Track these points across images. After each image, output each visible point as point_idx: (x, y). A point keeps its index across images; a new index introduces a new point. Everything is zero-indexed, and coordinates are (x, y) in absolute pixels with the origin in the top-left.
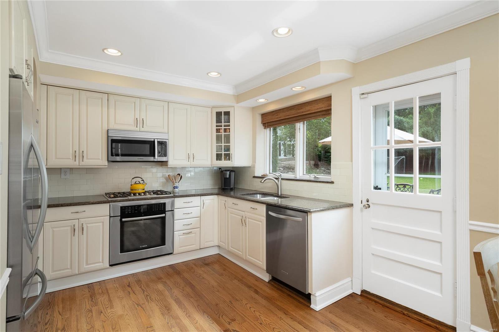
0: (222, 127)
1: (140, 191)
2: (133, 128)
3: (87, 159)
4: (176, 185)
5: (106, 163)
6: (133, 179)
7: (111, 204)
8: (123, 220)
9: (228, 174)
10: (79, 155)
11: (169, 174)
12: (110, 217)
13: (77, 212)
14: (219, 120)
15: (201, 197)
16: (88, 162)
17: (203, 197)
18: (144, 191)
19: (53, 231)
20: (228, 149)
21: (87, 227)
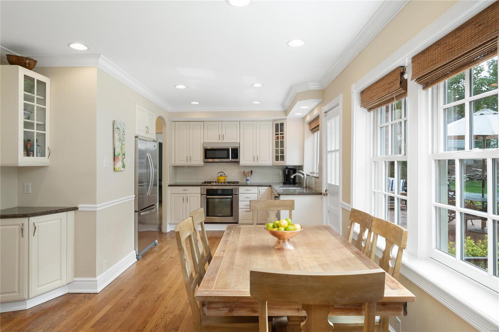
0: (278, 135)
1: (223, 181)
2: (218, 141)
3: (193, 161)
4: (248, 178)
5: (203, 163)
6: (219, 173)
7: (201, 187)
8: (208, 197)
9: (287, 171)
10: (189, 159)
11: (244, 170)
12: (201, 194)
13: (185, 190)
14: (277, 130)
15: (259, 187)
16: (193, 163)
17: (260, 188)
18: (224, 181)
19: (175, 199)
20: (282, 152)
21: (190, 199)
